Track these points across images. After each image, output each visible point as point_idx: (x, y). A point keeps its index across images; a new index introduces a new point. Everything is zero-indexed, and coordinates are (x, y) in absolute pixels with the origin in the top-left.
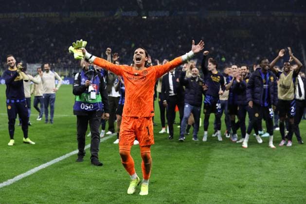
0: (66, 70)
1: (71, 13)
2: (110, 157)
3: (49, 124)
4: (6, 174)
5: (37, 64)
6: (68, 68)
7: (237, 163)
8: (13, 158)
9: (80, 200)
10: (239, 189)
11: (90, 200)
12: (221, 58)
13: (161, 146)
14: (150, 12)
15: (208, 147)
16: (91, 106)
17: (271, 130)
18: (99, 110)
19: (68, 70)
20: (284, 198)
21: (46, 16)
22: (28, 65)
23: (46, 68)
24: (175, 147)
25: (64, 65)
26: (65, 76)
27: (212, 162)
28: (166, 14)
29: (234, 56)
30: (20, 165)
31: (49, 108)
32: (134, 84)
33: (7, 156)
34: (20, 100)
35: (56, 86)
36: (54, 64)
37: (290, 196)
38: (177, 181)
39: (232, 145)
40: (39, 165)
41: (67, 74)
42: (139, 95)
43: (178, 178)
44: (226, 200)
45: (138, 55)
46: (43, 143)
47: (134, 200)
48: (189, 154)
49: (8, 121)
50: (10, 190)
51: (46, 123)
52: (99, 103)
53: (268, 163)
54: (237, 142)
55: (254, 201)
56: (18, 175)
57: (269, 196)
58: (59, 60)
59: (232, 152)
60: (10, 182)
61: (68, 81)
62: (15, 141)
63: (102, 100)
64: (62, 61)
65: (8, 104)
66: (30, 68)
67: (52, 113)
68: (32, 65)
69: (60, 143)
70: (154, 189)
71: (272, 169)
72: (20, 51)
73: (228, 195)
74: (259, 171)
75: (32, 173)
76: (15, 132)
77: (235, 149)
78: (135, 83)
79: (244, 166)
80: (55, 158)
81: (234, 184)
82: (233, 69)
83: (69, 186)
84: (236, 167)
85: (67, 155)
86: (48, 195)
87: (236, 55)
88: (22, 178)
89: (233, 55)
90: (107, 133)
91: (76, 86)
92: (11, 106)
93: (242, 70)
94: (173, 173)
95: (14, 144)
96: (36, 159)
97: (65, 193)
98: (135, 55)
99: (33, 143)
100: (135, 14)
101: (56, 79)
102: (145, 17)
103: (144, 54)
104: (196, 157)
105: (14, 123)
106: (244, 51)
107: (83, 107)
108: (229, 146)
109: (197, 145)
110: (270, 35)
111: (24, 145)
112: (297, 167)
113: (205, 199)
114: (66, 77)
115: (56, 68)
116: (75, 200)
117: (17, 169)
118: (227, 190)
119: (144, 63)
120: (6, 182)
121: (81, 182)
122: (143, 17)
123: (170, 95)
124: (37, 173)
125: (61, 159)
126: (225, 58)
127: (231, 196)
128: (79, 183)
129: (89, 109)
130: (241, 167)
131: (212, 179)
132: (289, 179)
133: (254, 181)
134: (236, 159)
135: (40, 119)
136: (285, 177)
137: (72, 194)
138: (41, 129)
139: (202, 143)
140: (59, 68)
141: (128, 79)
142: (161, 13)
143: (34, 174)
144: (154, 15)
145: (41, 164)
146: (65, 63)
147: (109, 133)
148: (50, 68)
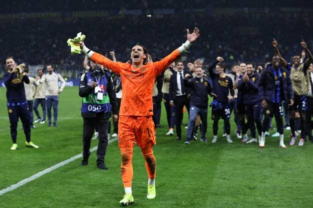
0: (70, 71)
1: (74, 13)
2: (117, 160)
3: (52, 128)
4: (9, 179)
5: (39, 66)
6: (71, 69)
7: (247, 164)
8: (16, 163)
9: (85, 205)
10: (249, 191)
11: (97, 204)
12: (229, 56)
13: (168, 148)
14: (154, 11)
15: (217, 148)
16: (99, 108)
17: (282, 129)
18: (107, 111)
19: (71, 71)
20: (296, 199)
21: (48, 16)
22: (30, 67)
23: (48, 70)
24: (183, 149)
25: (67, 66)
26: (68, 78)
27: (221, 163)
28: (171, 12)
29: (243, 54)
30: (23, 170)
31: (52, 111)
32: (132, 82)
33: (11, 161)
34: (21, 103)
35: (60, 88)
36: (57, 66)
37: (302, 197)
38: (186, 183)
39: (242, 145)
40: (43, 170)
41: (70, 75)
42: (137, 93)
43: (186, 180)
44: (236, 202)
45: (136, 52)
46: (47, 147)
47: (142, 203)
48: (198, 155)
49: (10, 124)
50: (13, 195)
51: (50, 126)
52: (107, 104)
53: (279, 164)
54: (247, 142)
55: (265, 203)
56: (22, 180)
57: (281, 197)
58: (62, 62)
59: (242, 153)
60: (14, 187)
61: (71, 82)
62: (18, 146)
63: (110, 101)
64: (65, 63)
65: (9, 107)
66: (32, 70)
67: (56, 116)
68: (35, 67)
69: (64, 146)
70: (162, 192)
71: (283, 169)
72: (22, 53)
73: (239, 196)
74: (270, 171)
75: (36, 178)
76: (18, 136)
77: (245, 149)
78: (133, 80)
79: (255, 167)
80: (60, 162)
81: (244, 186)
82: (242, 67)
83: (74, 190)
84: (246, 168)
85: (72, 159)
86: (53, 200)
87: (244, 52)
88: (25, 183)
89: (241, 53)
90: (113, 136)
91: (82, 88)
92: (12, 109)
93: (248, 68)
94: (181, 175)
95: (17, 149)
96: (39, 164)
97: (71, 197)
98: (132, 52)
99: (37, 147)
100: (140, 12)
101: (59, 81)
102: (150, 16)
103: (142, 50)
104: (204, 159)
105: (16, 126)
106: (252, 48)
107: (90, 109)
108: (239, 147)
109: (205, 146)
110: (279, 32)
111: (28, 149)
112: (309, 168)
113: (214, 202)
114: (70, 78)
115: (58, 70)
116: (81, 205)
117: (20, 174)
118: (238, 192)
119: (142, 61)
120: (9, 187)
121: (87, 186)
122: (148, 16)
123: (178, 95)
124: (41, 178)
125: (66, 163)
126: (233, 56)
127: (242, 198)
128: (85, 188)
129: (97, 110)
130: (252, 168)
131: (221, 180)
132: (301, 179)
133: (265, 182)
134: (246, 160)
135: (44, 122)
136: (297, 177)
137: (78, 198)
138: (45, 132)
139: (211, 145)
140: (62, 69)
141: (125, 76)
142: (167, 12)
143: (38, 179)
144: (160, 14)
145: (45, 168)
146: (68, 65)
147: (115, 135)
148: (53, 70)
